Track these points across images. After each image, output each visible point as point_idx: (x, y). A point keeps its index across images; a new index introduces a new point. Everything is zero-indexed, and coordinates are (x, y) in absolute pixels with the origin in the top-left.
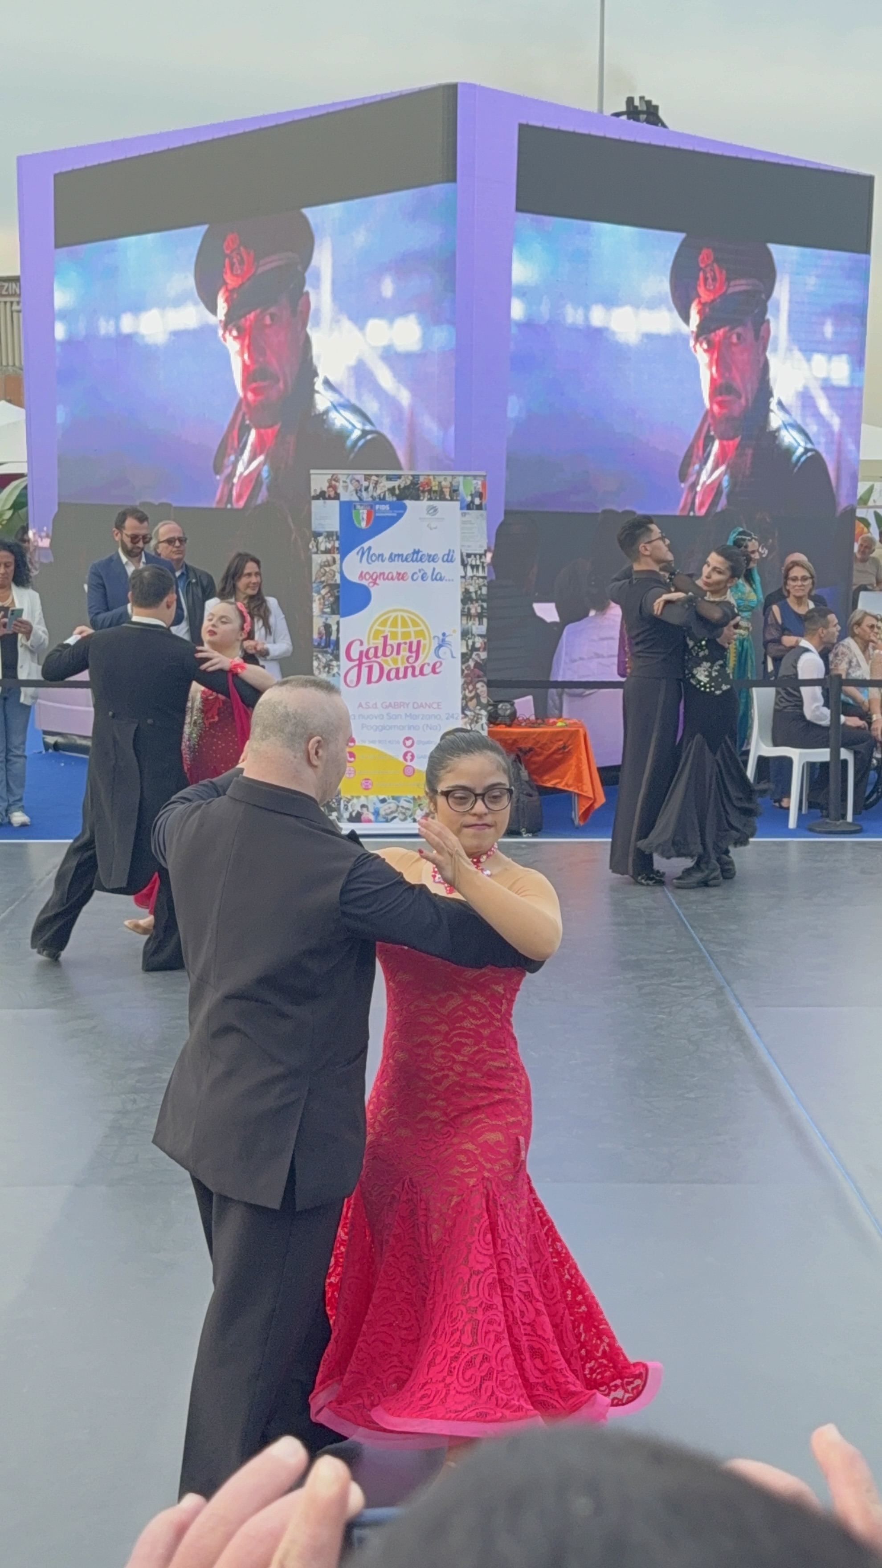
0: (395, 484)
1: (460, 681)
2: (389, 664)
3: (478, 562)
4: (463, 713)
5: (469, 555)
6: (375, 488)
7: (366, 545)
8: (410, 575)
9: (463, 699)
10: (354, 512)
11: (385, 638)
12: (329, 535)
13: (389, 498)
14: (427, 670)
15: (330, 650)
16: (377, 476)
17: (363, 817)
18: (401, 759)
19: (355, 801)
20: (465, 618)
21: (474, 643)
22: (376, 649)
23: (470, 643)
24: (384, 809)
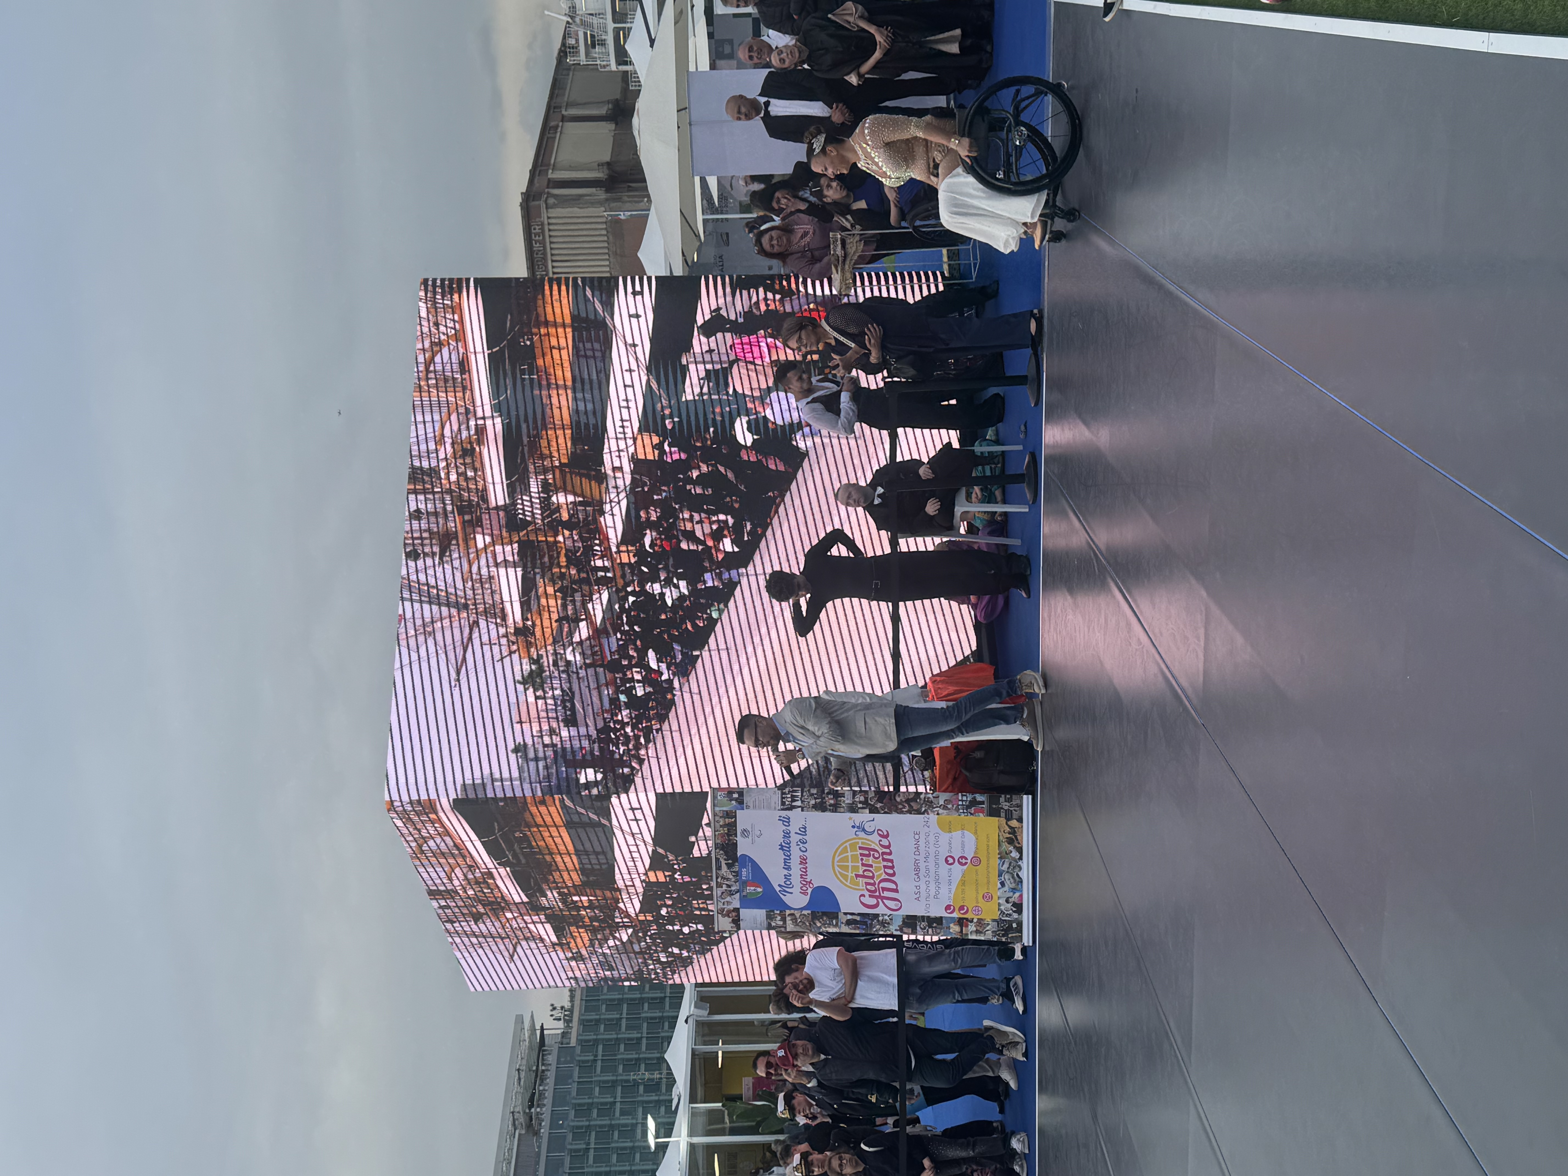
0: (723, 863)
1: (895, 816)
2: (880, 874)
3: (789, 796)
4: (923, 813)
5: (783, 803)
6: (728, 879)
7: (778, 889)
8: (802, 854)
9: (911, 813)
10: (749, 897)
11: (857, 876)
12: (770, 917)
13: (736, 869)
14: (885, 842)
15: (869, 922)
16: (717, 878)
17: (1016, 901)
18: (965, 867)
19: (1002, 908)
20: (839, 809)
21: (860, 802)
22: (867, 884)
23: (860, 805)
24: (1009, 884)
